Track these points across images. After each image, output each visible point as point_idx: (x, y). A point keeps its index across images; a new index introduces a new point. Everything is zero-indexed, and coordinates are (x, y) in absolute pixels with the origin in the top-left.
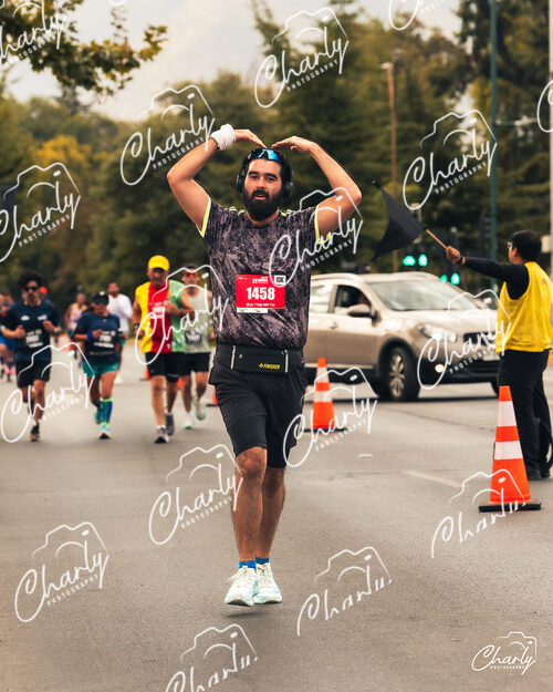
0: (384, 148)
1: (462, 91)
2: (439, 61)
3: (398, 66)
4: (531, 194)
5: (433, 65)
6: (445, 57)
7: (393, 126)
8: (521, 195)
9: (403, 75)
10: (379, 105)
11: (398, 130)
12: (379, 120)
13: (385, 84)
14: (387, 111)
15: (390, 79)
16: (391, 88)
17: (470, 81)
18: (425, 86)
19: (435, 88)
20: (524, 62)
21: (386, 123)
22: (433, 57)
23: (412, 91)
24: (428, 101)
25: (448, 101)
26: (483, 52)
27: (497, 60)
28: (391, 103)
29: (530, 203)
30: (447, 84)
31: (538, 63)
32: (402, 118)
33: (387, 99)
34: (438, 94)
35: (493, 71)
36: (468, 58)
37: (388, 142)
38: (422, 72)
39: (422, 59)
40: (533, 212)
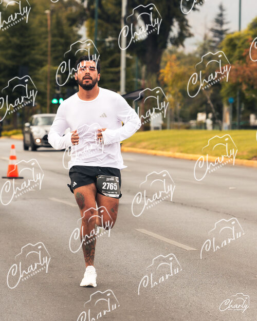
0: (45, 49)
1: (82, 24)
2: (71, 10)
3: (53, 12)
4: (112, 73)
5: (69, 12)
6: (74, 9)
7: (49, 39)
8: (107, 72)
9: (54, 16)
10: (43, 29)
11: (52, 41)
12: (43, 36)
13: (46, 20)
14: (46, 32)
15: (49, 17)
16: (49, 22)
17: (86, 20)
18: (65, 21)
19: (69, 23)
20: (110, 12)
21: (46, 38)
22: (69, 8)
23: (59, 24)
24: (66, 28)
25: (75, 28)
26: (92, 7)
27: (98, 11)
28: (49, 29)
29: (111, 76)
30: (75, 21)
31: (117, 12)
32: (54, 36)
33: (47, 26)
34: (71, 25)
35: (96, 16)
36: (85, 9)
37: (47, 46)
38: (63, 15)
39: (64, 9)
40: (112, 81)
